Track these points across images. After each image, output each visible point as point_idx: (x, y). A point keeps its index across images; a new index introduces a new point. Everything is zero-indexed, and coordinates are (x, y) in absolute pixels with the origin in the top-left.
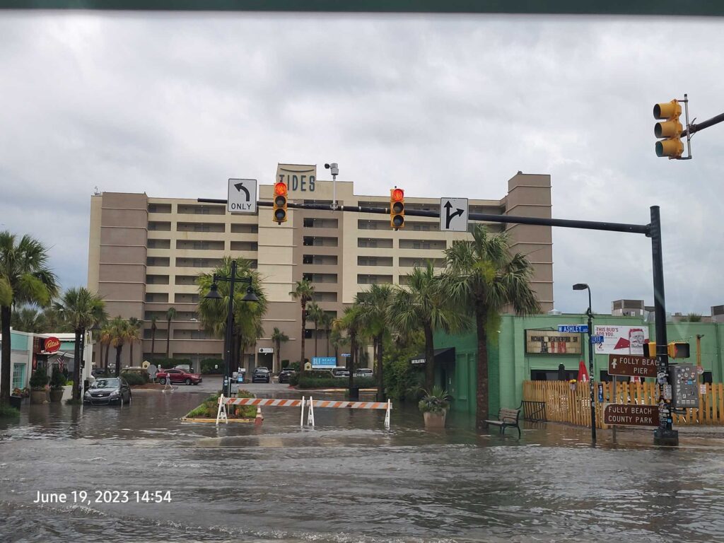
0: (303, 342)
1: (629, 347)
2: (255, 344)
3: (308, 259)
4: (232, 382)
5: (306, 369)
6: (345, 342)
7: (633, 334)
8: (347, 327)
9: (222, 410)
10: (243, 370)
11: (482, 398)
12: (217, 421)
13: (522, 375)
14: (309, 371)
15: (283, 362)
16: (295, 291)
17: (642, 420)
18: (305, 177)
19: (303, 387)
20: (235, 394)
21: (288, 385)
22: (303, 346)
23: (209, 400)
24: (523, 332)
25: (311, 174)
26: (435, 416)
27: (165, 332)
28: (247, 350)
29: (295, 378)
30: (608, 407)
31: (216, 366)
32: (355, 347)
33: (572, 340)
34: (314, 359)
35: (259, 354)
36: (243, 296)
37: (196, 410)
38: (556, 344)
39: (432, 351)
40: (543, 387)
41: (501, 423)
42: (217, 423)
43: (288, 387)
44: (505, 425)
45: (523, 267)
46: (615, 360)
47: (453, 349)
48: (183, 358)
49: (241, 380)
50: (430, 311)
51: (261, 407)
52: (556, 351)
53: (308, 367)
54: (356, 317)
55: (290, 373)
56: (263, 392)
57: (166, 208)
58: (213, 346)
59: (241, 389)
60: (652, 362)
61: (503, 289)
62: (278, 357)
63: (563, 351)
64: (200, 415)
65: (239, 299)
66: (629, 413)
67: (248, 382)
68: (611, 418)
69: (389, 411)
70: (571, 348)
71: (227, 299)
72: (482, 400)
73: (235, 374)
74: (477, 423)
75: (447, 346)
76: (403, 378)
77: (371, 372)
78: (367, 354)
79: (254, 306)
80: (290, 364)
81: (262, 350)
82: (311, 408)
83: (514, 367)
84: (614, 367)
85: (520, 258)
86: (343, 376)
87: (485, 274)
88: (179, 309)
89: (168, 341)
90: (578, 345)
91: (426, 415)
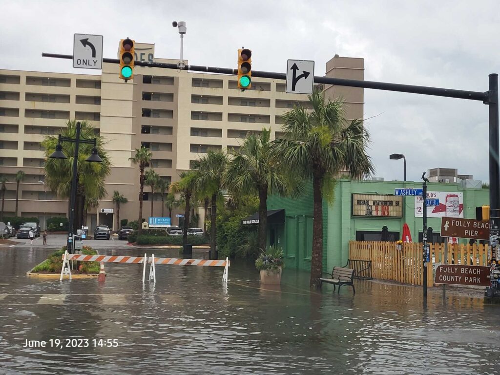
0: (141, 204)
1: (445, 211)
2: (98, 204)
3: (146, 129)
4: (76, 239)
5: (143, 228)
6: (178, 204)
7: (450, 199)
8: (183, 190)
9: (66, 266)
10: (86, 228)
11: (317, 257)
12: (61, 277)
13: (348, 236)
14: (146, 230)
15: (122, 221)
16: (134, 157)
17: (471, 280)
18: (144, 54)
19: (140, 243)
20: (79, 250)
21: (127, 242)
22: (141, 207)
23: (53, 256)
24: (350, 195)
25: (150, 52)
26: (271, 274)
27: (14, 193)
28: (90, 210)
29: (134, 236)
30: (439, 267)
31: (61, 224)
32: (188, 208)
33: (394, 203)
34: (151, 219)
35: (100, 214)
36: (87, 157)
37: (41, 265)
38: (380, 208)
39: (265, 212)
40: (369, 247)
41: (337, 281)
42: (61, 279)
43: (127, 244)
44: (340, 284)
45: (359, 133)
46: (447, 223)
47: (283, 211)
48: (30, 217)
49: (83, 236)
50: (265, 175)
51: (104, 263)
52: (379, 214)
53: (145, 225)
54: (192, 181)
55: (128, 231)
56: (104, 248)
57: (16, 79)
58: (58, 206)
59: (85, 245)
60: (483, 226)
61: (341, 153)
62: (118, 217)
63: (386, 213)
64: (44, 270)
65: (84, 161)
66: (459, 274)
67: (91, 239)
68: (441, 278)
69: (227, 268)
70: (393, 211)
71: (71, 160)
72: (317, 259)
73: (79, 231)
74: (311, 280)
75: (277, 208)
76: (233, 236)
77: (201, 231)
78: (198, 215)
79: (97, 167)
80: (129, 222)
81: (103, 210)
82: (153, 265)
83: (341, 229)
84: (446, 229)
85: (357, 124)
86: (177, 234)
87: (321, 138)
88: (27, 172)
89: (17, 201)
90: (399, 208)
91: (263, 273)
